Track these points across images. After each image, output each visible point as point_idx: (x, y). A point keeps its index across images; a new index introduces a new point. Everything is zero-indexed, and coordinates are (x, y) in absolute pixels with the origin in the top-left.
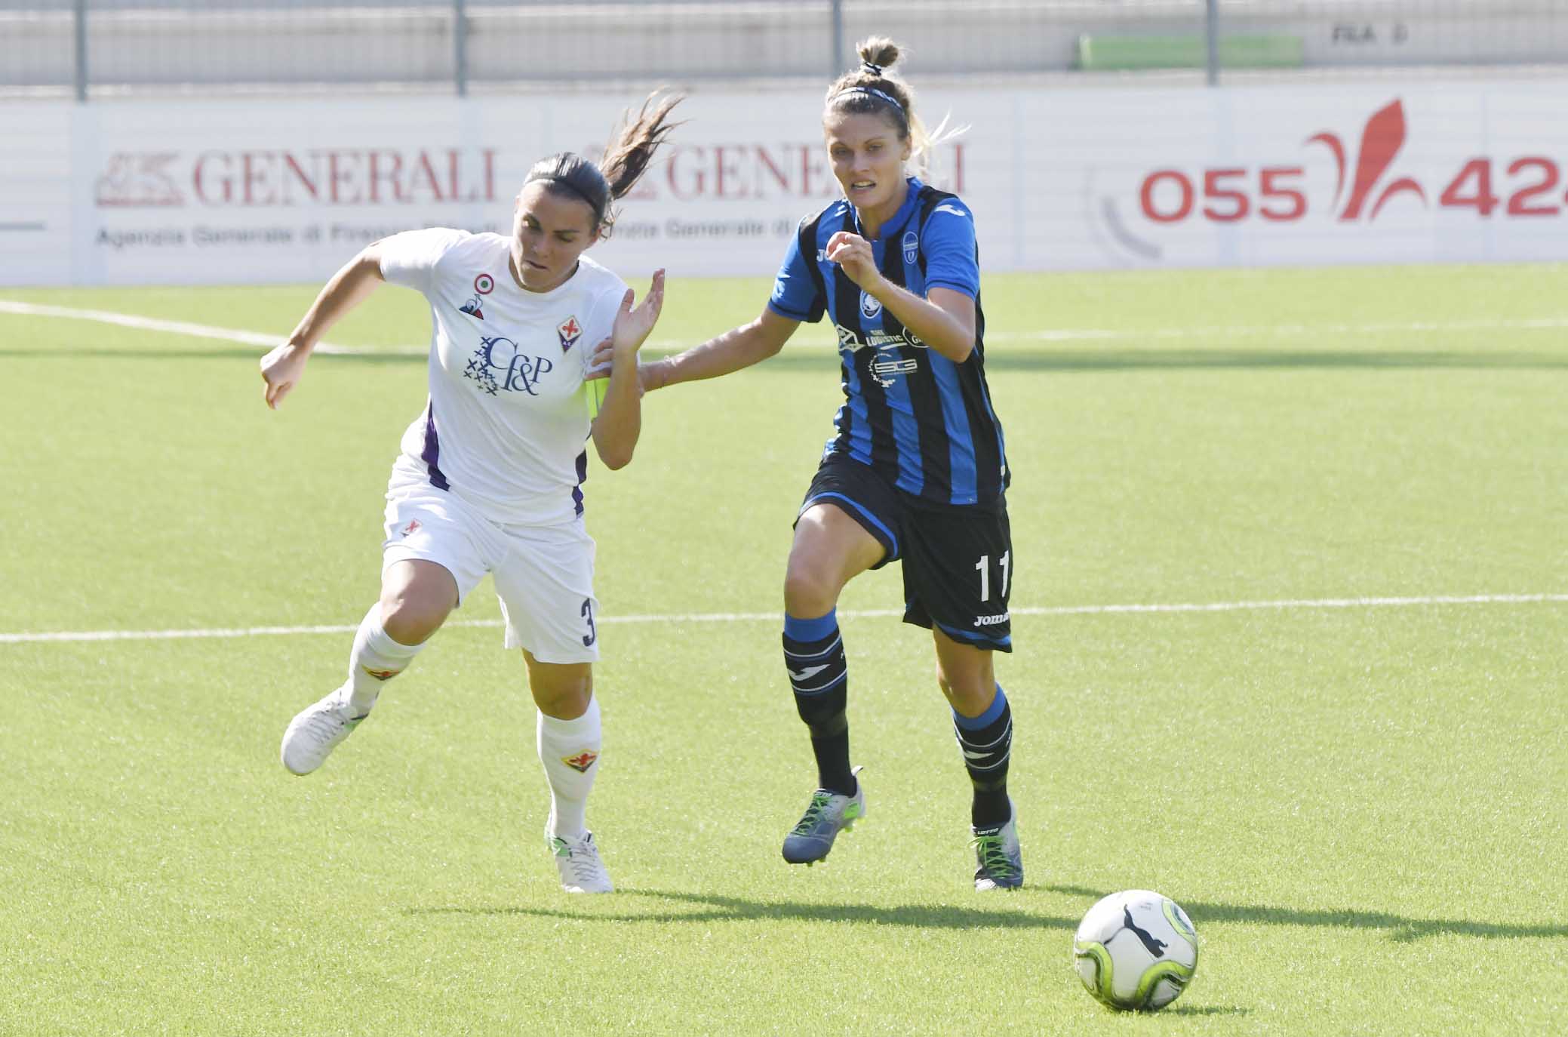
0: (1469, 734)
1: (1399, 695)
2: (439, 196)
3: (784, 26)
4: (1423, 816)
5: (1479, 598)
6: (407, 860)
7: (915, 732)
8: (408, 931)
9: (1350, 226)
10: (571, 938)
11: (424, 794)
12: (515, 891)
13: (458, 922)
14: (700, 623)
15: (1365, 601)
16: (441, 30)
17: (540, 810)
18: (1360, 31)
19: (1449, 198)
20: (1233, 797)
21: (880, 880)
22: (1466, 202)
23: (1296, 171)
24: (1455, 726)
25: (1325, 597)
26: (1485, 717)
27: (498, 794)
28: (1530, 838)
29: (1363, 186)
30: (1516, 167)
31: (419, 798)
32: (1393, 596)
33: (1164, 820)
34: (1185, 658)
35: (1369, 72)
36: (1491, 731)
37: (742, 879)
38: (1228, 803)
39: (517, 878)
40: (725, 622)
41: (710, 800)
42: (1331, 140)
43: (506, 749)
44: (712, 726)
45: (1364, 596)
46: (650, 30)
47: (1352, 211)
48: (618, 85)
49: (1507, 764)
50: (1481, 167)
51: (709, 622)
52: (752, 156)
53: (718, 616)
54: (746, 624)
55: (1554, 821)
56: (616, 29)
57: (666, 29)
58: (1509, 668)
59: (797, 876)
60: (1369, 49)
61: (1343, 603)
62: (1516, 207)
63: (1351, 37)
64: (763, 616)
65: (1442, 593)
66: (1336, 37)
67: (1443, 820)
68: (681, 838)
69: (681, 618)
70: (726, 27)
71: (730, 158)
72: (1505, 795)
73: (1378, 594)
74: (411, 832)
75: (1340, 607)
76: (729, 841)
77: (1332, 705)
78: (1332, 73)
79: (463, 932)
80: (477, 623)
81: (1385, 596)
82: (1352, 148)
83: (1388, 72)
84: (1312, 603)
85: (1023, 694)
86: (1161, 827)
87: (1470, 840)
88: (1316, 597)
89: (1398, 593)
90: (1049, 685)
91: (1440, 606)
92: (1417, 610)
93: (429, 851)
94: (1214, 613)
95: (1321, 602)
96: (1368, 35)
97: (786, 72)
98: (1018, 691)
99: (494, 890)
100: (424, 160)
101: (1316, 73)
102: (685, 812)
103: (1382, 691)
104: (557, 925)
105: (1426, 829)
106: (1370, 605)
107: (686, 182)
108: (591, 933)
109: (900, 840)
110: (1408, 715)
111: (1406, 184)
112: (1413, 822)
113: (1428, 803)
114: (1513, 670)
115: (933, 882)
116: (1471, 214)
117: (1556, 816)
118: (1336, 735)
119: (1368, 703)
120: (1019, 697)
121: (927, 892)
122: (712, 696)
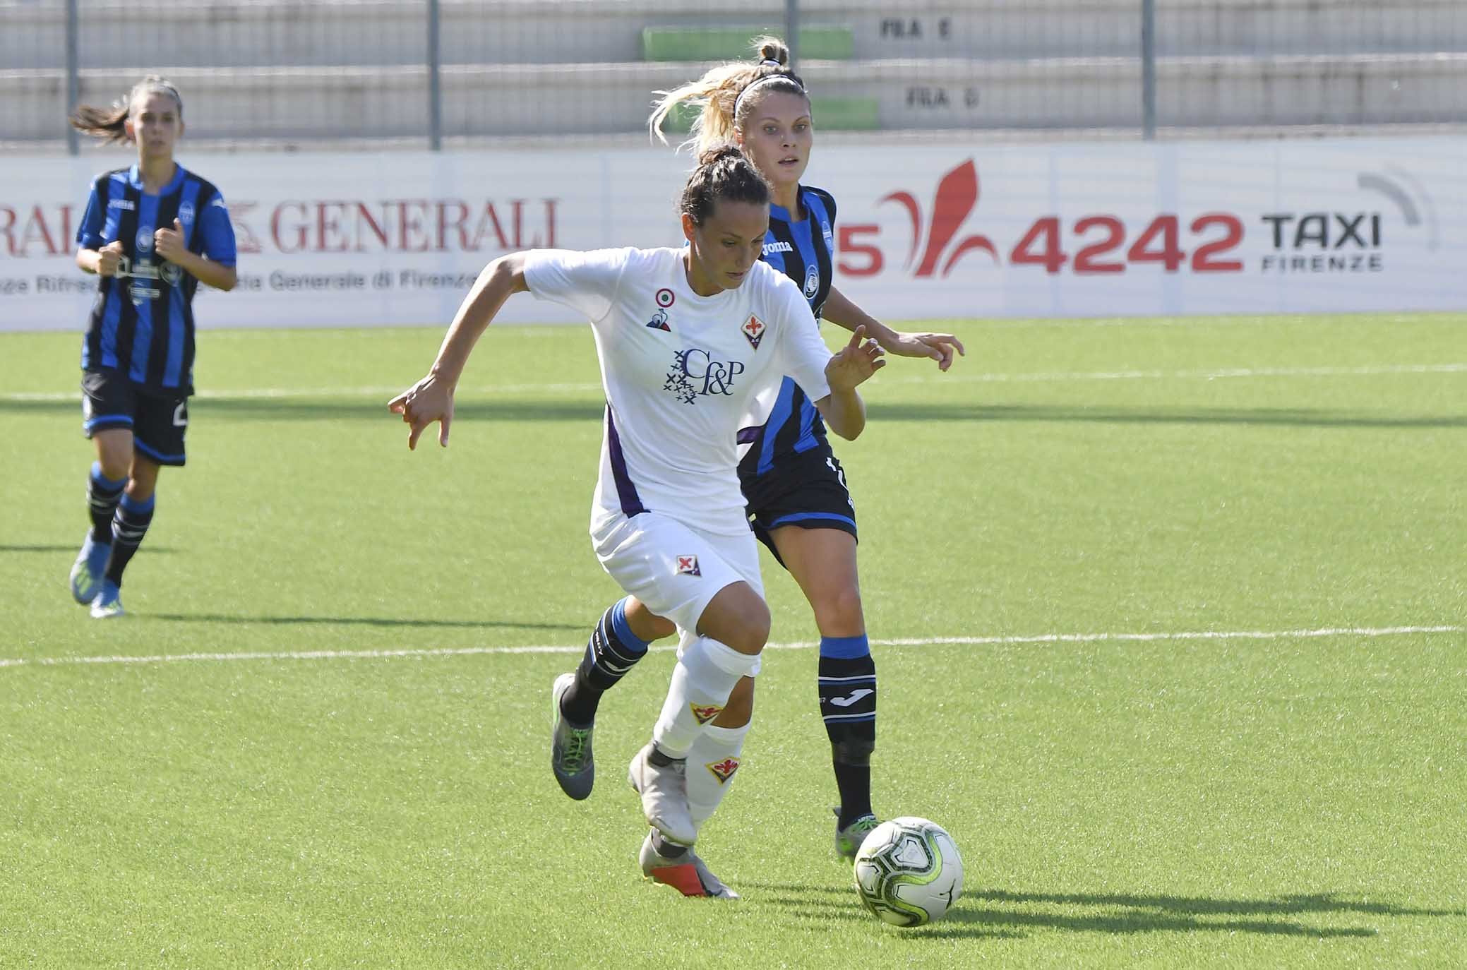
0: (1037, 768)
1: (971, 730)
2: (52, 250)
3: (383, 88)
4: (992, 845)
5: (1047, 638)
6: (19, 887)
7: (509, 765)
8: (20, 957)
9: (923, 282)
10: (176, 963)
11: (36, 824)
12: (123, 917)
13: (68, 947)
14: (301, 660)
15: (939, 640)
16: (54, 91)
17: (147, 839)
18: (933, 95)
19: (1020, 255)
20: (812, 827)
21: (473, 907)
22: (1035, 259)
23: (873, 229)
24: (1024, 760)
25: (900, 637)
26: (1051, 752)
27: (105, 824)
28: (1095, 867)
29: (936, 245)
30: (1082, 226)
31: (31, 828)
32: (964, 635)
33: (745, 850)
34: (766, 694)
35: (941, 134)
36: (1058, 765)
37: (341, 905)
38: (806, 834)
39: (125, 904)
40: (325, 659)
41: (310, 830)
42: (905, 198)
43: (115, 782)
44: (312, 759)
45: (938, 635)
46: (254, 91)
47: (926, 268)
48: (225, 144)
49: (1074, 796)
50: (1050, 226)
51: (310, 659)
52: (354, 211)
53: (319, 654)
54: (344, 661)
55: (1117, 852)
56: (223, 90)
57: (270, 90)
58: (1075, 704)
59: (394, 903)
60: (941, 111)
61: (917, 642)
62: (1082, 264)
63: (925, 101)
64: (361, 654)
65: (1011, 633)
66: (911, 99)
67: (1012, 850)
68: (283, 866)
69: (283, 655)
70: (328, 89)
71: (332, 213)
72: (1071, 826)
73: (949, 633)
74: (22, 860)
75: (914, 646)
76: (329, 869)
77: (906, 739)
78: (907, 135)
79: (73, 956)
80: (87, 659)
81: (957, 636)
82: (927, 208)
83: (962, 135)
84: (888, 642)
85: (610, 729)
86: (742, 857)
87: (1037, 870)
88: (891, 637)
89: (969, 632)
90: (635, 720)
91: (1009, 645)
92: (987, 649)
93: (40, 879)
94: (794, 651)
95: (896, 642)
96: (942, 99)
97: (384, 132)
98: (606, 726)
99: (103, 916)
100: (38, 214)
101: (890, 135)
102: (286, 841)
103: (953, 726)
104: (163, 950)
105: (995, 860)
106: (943, 644)
107: (289, 237)
108: (196, 958)
109: (494, 869)
110: (979, 749)
111: (978, 242)
112: (983, 853)
113: (998, 833)
114: (1079, 706)
115: (525, 909)
116: (1039, 270)
117: (1119, 846)
118: (910, 769)
119: (941, 738)
120: (607, 732)
121: (519, 919)
122: (313, 730)
